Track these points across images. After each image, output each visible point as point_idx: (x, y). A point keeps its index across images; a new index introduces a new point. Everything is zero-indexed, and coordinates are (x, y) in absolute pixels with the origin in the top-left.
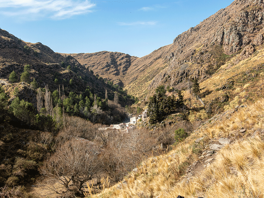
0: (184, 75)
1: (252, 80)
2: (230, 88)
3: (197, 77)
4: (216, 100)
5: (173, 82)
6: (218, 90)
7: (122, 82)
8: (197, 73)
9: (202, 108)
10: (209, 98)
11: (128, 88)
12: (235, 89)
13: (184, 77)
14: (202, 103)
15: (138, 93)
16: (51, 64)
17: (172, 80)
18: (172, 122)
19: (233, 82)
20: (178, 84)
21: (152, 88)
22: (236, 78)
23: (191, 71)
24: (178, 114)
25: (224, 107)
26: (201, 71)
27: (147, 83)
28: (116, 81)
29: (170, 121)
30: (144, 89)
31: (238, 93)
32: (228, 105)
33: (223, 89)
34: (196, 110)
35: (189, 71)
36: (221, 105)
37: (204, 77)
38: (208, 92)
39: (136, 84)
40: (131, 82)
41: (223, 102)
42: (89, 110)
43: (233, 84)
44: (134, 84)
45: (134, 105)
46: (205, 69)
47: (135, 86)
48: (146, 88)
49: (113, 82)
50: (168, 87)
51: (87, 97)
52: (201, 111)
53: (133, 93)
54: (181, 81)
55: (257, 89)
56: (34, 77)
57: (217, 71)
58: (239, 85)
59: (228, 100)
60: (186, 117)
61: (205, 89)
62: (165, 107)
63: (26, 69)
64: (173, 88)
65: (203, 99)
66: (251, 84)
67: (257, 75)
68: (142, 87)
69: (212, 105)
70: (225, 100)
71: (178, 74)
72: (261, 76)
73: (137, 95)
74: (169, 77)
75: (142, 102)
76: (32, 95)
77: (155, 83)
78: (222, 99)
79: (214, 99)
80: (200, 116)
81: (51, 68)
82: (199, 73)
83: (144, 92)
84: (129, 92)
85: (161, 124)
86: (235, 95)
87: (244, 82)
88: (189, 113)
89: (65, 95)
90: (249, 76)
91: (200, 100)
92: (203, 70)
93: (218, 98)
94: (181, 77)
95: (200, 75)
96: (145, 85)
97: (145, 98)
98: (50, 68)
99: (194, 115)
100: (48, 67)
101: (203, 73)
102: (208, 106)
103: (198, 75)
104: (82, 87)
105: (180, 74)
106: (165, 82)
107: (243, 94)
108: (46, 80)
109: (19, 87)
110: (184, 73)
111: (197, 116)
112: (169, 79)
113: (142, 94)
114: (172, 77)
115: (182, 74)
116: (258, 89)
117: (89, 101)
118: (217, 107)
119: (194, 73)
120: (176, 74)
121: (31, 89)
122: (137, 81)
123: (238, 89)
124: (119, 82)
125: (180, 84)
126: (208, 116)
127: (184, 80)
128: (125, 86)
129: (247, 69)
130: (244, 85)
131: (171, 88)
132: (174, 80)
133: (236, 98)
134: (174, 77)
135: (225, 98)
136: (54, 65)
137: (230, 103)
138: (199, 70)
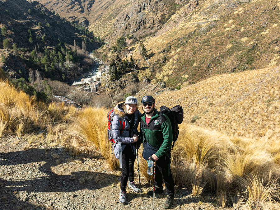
0: (142, 23)
1: (183, 46)
2: (168, 51)
3: (152, 26)
4: (158, 61)
5: (133, 30)
6: (160, 53)
7: (88, 19)
8: (152, 21)
9: (147, 67)
10: (153, 59)
11: (94, 26)
12: (171, 52)
13: (142, 25)
14: (148, 63)
15: (103, 32)
16: (23, 21)
17: (132, 27)
18: (126, 80)
19: (170, 46)
20: (136, 31)
21: (116, 27)
22: (173, 43)
23: (147, 19)
24: (130, 73)
25: (163, 67)
26: (155, 20)
27: (112, 21)
28: (82, 19)
29: (125, 79)
30: (109, 28)
31: (173, 56)
32: (165, 66)
33: (163, 52)
34: (144, 69)
35: (145, 19)
36: (160, 65)
37: (158, 26)
38: (152, 54)
39: (101, 22)
40: (97, 19)
41: (162, 63)
42: (63, 64)
43: (170, 48)
44: (99, 21)
45: (100, 50)
46: (158, 19)
47: (101, 25)
48: (111, 27)
49: (78, 20)
50: (128, 35)
51: (59, 52)
52: (146, 70)
53: (99, 32)
54: (139, 28)
55: (184, 54)
56: (12, 38)
57: (168, 22)
58: (174, 49)
59: (166, 61)
60: (136, 75)
61: (151, 51)
62: (121, 69)
63: (4, 31)
64: (132, 35)
65: (149, 60)
66: (182, 49)
67: (187, 41)
68: (107, 25)
69: (154, 65)
70: (163, 62)
71: (137, 22)
72: (189, 43)
73: (103, 34)
74: (129, 24)
75: (107, 48)
76: (17, 60)
77: (118, 22)
78: (161, 61)
79: (156, 61)
80: (146, 74)
81: (24, 26)
82: (153, 22)
83: (109, 31)
84: (95, 30)
85: (118, 82)
86: (171, 58)
87: (178, 47)
88: (138, 72)
89: (40, 53)
90: (182, 42)
91: (147, 61)
92: (157, 19)
93: (159, 60)
94: (139, 25)
95: (155, 23)
96: (110, 23)
97: (109, 44)
98: (22, 26)
99: (141, 74)
100: (21, 24)
101: (157, 22)
102: (152, 66)
103: (153, 24)
104: (54, 41)
105: (138, 22)
106: (125, 30)
107: (176, 57)
108: (22, 38)
109: (5, 54)
110: (142, 21)
111: (144, 74)
112: (129, 26)
113: (107, 33)
114: (132, 25)
115: (140, 22)
116: (186, 55)
117: (62, 56)
118: (158, 67)
119: (150, 22)
120: (135, 22)
121: (14, 55)
122: (102, 19)
123: (173, 53)
124: (85, 20)
125: (138, 31)
126: (152, 74)
127: (142, 28)
128: (91, 24)
129: (181, 36)
130: (177, 49)
131: (130, 36)
132: (133, 28)
133: (171, 60)
134: (133, 24)
135: (163, 60)
136: (25, 22)
137: (167, 64)
138: (154, 19)
